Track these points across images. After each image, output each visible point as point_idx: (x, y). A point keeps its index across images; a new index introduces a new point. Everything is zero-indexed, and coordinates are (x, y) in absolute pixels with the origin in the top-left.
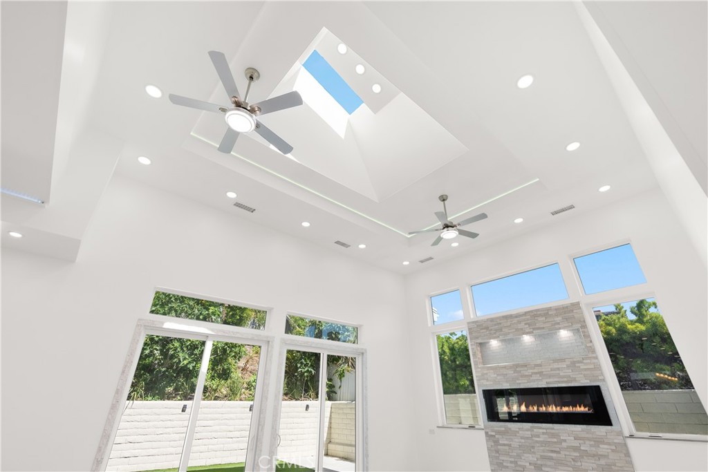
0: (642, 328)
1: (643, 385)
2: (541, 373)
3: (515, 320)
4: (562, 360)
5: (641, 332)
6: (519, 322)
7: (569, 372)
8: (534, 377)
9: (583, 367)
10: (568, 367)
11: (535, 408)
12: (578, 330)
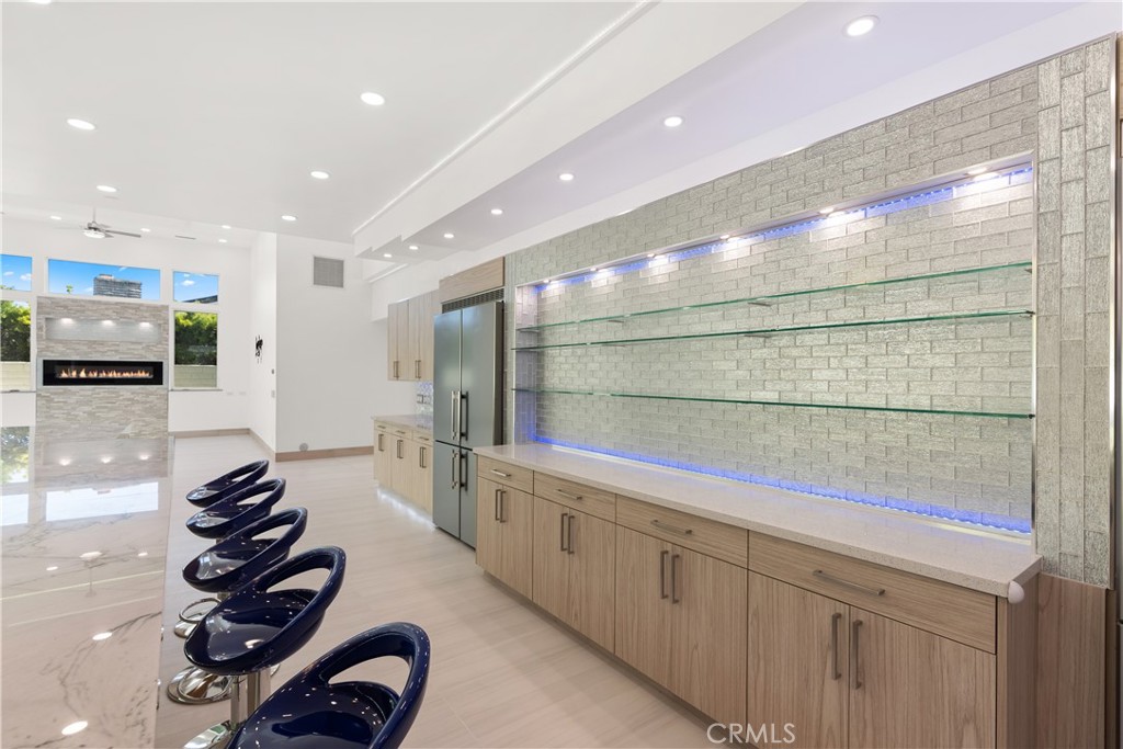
0: (190, 323)
1: (191, 360)
2: (116, 351)
3: (103, 307)
4: (140, 343)
5: (188, 326)
6: (107, 309)
7: (143, 352)
8: (109, 353)
9: (155, 349)
10: (143, 348)
11: (95, 375)
12: (160, 325)
